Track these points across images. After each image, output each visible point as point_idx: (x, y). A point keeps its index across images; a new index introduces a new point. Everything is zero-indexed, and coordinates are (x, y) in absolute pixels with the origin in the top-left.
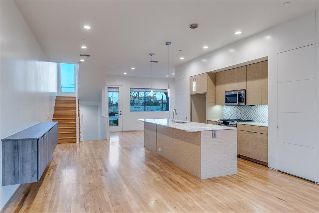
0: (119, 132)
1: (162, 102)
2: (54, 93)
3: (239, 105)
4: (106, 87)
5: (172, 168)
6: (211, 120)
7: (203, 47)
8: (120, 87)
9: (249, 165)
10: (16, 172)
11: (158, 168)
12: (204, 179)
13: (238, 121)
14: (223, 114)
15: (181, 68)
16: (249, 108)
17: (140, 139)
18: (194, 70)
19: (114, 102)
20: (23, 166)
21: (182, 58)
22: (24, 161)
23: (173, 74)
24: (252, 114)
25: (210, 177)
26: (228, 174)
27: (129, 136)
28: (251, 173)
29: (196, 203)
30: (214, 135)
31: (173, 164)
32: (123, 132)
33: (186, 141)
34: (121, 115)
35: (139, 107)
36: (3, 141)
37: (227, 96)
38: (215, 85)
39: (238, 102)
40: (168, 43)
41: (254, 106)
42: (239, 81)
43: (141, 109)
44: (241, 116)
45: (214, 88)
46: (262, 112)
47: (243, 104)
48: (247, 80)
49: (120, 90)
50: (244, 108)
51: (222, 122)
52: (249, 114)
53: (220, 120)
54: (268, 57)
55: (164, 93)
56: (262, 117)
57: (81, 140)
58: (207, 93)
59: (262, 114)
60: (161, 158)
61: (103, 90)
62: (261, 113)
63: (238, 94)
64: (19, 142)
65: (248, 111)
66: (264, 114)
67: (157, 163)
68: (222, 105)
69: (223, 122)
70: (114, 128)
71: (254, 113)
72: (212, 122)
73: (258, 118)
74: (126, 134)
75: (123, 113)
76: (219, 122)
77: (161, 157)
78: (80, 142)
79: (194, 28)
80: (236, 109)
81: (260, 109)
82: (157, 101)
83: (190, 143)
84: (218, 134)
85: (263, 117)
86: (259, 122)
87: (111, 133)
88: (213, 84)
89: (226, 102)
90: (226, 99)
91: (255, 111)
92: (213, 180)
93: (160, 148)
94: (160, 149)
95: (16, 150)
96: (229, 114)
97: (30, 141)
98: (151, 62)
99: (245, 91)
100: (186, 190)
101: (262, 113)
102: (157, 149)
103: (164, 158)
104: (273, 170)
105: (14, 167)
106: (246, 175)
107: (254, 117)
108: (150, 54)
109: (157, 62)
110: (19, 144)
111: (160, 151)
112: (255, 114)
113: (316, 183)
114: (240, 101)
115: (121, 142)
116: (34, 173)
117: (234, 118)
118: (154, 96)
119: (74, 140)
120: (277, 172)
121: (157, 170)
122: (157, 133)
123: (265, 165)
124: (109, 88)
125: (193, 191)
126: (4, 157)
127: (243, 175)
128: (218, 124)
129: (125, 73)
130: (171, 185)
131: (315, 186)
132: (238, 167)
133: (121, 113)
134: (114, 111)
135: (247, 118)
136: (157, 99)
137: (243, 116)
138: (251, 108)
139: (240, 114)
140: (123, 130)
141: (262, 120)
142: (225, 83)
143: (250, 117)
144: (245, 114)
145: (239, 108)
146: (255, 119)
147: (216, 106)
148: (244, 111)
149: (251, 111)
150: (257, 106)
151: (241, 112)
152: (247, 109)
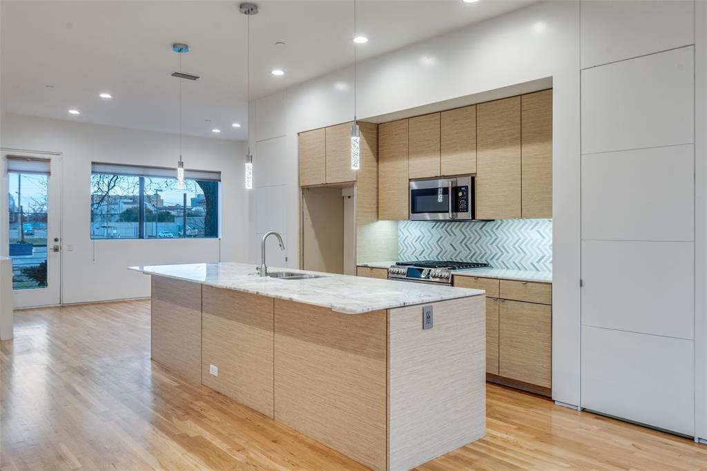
0: (49, 308)
1: (185, 212)
3: (454, 220)
5: (275, 442)
6: (370, 265)
7: (352, 39)
8: (54, 158)
9: (499, 399)
11: (223, 447)
13: (452, 265)
14: (397, 248)
16: (478, 229)
17: (131, 331)
18: (315, 111)
19: (25, 209)
21: (278, 73)
23: (237, 125)
25: (417, 465)
26: (464, 443)
27: (88, 321)
28: (520, 428)
30: (428, 318)
31: (271, 422)
32: (63, 307)
33: (323, 343)
34: (56, 250)
35: (110, 224)
37: (415, 194)
38: (378, 161)
39: (452, 212)
40: (246, 8)
41: (493, 223)
42: (455, 148)
43: (115, 232)
44: (454, 251)
45: (376, 170)
46: (516, 240)
47: (467, 215)
48: (477, 145)
49: (54, 166)
50: (462, 229)
51: (404, 270)
52: (478, 244)
53: (398, 264)
54: (551, 78)
55: (197, 181)
56: (517, 253)
58: (357, 184)
59: (516, 246)
60: (221, 402)
62: (513, 243)
63: (452, 188)
65: (473, 237)
66: (522, 247)
67: (214, 426)
68: (396, 219)
69: (408, 268)
70: (32, 295)
71: (492, 244)
72: (370, 271)
73: (505, 258)
74: (77, 316)
75: (65, 245)
76: (396, 270)
77: (221, 398)
80: (438, 232)
81: (511, 230)
82: (165, 208)
83: (341, 349)
84: (436, 313)
85: (519, 252)
86: (508, 268)
87: (18, 314)
88: (373, 158)
89: (414, 209)
90: (413, 200)
91: (494, 237)
93: (214, 364)
94: (214, 370)
96: (417, 245)
98: (176, 74)
99: (473, 179)
101: (514, 241)
102: (204, 367)
103: (232, 401)
104: (569, 409)
106: (512, 438)
107: (492, 252)
108: (175, 46)
109: (194, 78)
111: (216, 374)
113: (696, 441)
114: (456, 209)
115: (59, 348)
118: (157, 195)
120: (580, 413)
121: (219, 457)
122: (204, 314)
123: (544, 394)
124: (10, 157)
127: (505, 441)
128: (392, 275)
129: (74, 112)
131: (696, 449)
132: (488, 415)
133: (58, 243)
134: (25, 237)
135: (471, 257)
136: (166, 205)
137: (460, 252)
138: (483, 229)
139: (451, 245)
140: (65, 301)
141: (514, 263)
142: (408, 154)
143: (481, 253)
144: (466, 245)
145: (448, 229)
146: (494, 260)
147: (380, 221)
148: (462, 238)
149: (483, 235)
150: (500, 222)
151: (452, 241)
152: (471, 231)
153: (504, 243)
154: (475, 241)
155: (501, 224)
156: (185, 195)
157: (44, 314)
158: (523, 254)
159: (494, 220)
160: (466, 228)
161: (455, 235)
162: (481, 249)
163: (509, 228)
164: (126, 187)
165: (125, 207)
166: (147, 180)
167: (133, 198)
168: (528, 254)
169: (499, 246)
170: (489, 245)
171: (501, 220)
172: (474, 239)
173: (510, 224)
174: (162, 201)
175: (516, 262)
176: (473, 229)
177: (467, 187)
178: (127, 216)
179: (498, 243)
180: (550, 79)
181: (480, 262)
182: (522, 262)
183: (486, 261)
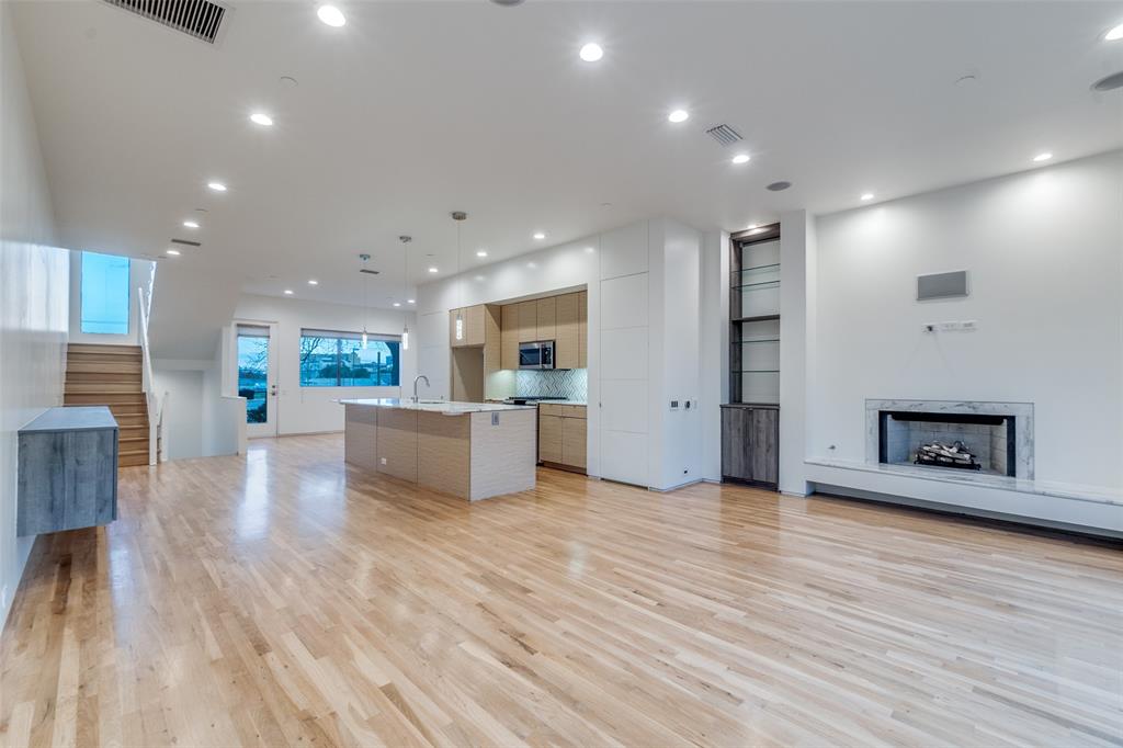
0: (271, 437)
1: (378, 369)
2: (62, 334)
3: (544, 370)
4: (234, 323)
6: (492, 398)
7: (476, 254)
8: (273, 326)
10: (57, 503)
11: (384, 493)
12: (477, 501)
13: (541, 398)
14: (515, 388)
15: (430, 289)
18: (459, 296)
20: (75, 489)
21: (433, 270)
22: (77, 478)
23: (411, 301)
24: (566, 385)
25: (488, 497)
26: (520, 490)
29: (462, 531)
30: (496, 419)
31: (415, 484)
32: (278, 436)
33: (442, 435)
34: (274, 394)
36: (21, 434)
37: (522, 353)
38: (501, 330)
39: (542, 364)
40: (405, 239)
42: (545, 323)
44: (547, 390)
45: (500, 336)
46: (579, 381)
47: (550, 367)
48: (556, 322)
49: (273, 331)
51: (512, 401)
52: (562, 385)
53: (510, 397)
55: (388, 344)
57: (163, 459)
58: (486, 345)
59: (580, 386)
60: (388, 478)
61: (224, 329)
63: (542, 349)
64: (65, 435)
65: (559, 380)
66: (582, 386)
67: (381, 486)
68: (515, 370)
69: (515, 400)
70: (257, 428)
72: (493, 401)
73: (576, 393)
75: (280, 390)
76: (508, 401)
77: (388, 476)
78: (159, 462)
79: (459, 218)
80: (540, 377)
81: (579, 376)
82: (362, 366)
83: (450, 437)
84: (501, 417)
85: (580, 390)
88: (497, 328)
89: (521, 363)
90: (521, 357)
91: (570, 380)
92: (493, 501)
93: (384, 458)
94: (384, 461)
95: (59, 453)
96: (527, 386)
97: (95, 434)
98: (363, 271)
99: (554, 344)
100: (442, 518)
102: (378, 459)
103: (394, 477)
104: (595, 479)
105: (52, 494)
107: (569, 390)
108: (361, 256)
109: (376, 273)
110: (65, 441)
111: (385, 463)
112: (570, 386)
113: (649, 489)
114: (544, 362)
115: (273, 462)
116: (105, 505)
117: (536, 395)
118: (353, 353)
119: (142, 458)
120: (601, 481)
122: (379, 428)
123: (582, 472)
124: (239, 325)
125: (457, 517)
126: (24, 471)
127: (543, 490)
128: (506, 403)
129: (288, 292)
130: (414, 514)
132: (536, 479)
133: (275, 390)
135: (558, 393)
136: (362, 362)
137: (552, 391)
138: (562, 375)
140: (280, 433)
142: (518, 326)
143: (563, 390)
144: (555, 386)
145: (545, 376)
146: (571, 395)
147: (502, 370)
148: (553, 381)
150: (574, 371)
151: (548, 384)
152: (558, 377)
153: (576, 384)
154: (560, 383)
156: (379, 354)
157: (265, 441)
159: (568, 370)
160: (552, 374)
161: (549, 380)
162: (563, 388)
164: (326, 347)
165: (324, 365)
166: (344, 341)
167: (332, 356)
173: (578, 372)
174: (359, 359)
176: (555, 375)
177: (550, 349)
178: (327, 373)
179: (573, 385)
180: (586, 285)
181: (563, 396)
183: (566, 395)
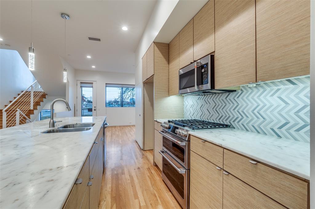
8: (94, 83)
14: (183, 111)
16: (224, 99)
24: (230, 110)
37: (181, 77)
38: (169, 64)
41: (235, 93)
42: (201, 39)
44: (209, 114)
45: (168, 68)
50: (214, 99)
51: (167, 126)
52: (224, 110)
56: (256, 118)
58: (155, 76)
59: (255, 112)
63: (198, 68)
65: (221, 105)
66: (261, 112)
71: (234, 110)
72: (158, 124)
73: (245, 121)
76: (164, 125)
80: (201, 101)
81: (250, 98)
86: (247, 130)
89: (180, 87)
91: (236, 104)
99: (212, 57)
101: (254, 107)
107: (234, 116)
112: (236, 110)
114: (200, 82)
129: (94, 67)
133: (95, 108)
135: (219, 119)
137: (213, 115)
138: (227, 99)
139: (207, 110)
141: (253, 126)
143: (226, 116)
144: (216, 110)
145: (206, 100)
146: (236, 122)
147: (171, 97)
148: (214, 105)
149: (227, 103)
150: (240, 92)
151: (208, 108)
152: (219, 100)
153: (244, 109)
154: (222, 107)
155: (242, 93)
158: (262, 119)
159: (235, 91)
160: (216, 98)
161: (210, 104)
162: (226, 113)
163: (248, 96)
168: (268, 119)
169: (240, 111)
170: (232, 110)
171: (241, 90)
172: (222, 106)
173: (249, 93)
175: (255, 125)
176: (220, 99)
177: (207, 64)
179: (239, 109)
181: (226, 123)
182: (261, 126)
183: (230, 123)
